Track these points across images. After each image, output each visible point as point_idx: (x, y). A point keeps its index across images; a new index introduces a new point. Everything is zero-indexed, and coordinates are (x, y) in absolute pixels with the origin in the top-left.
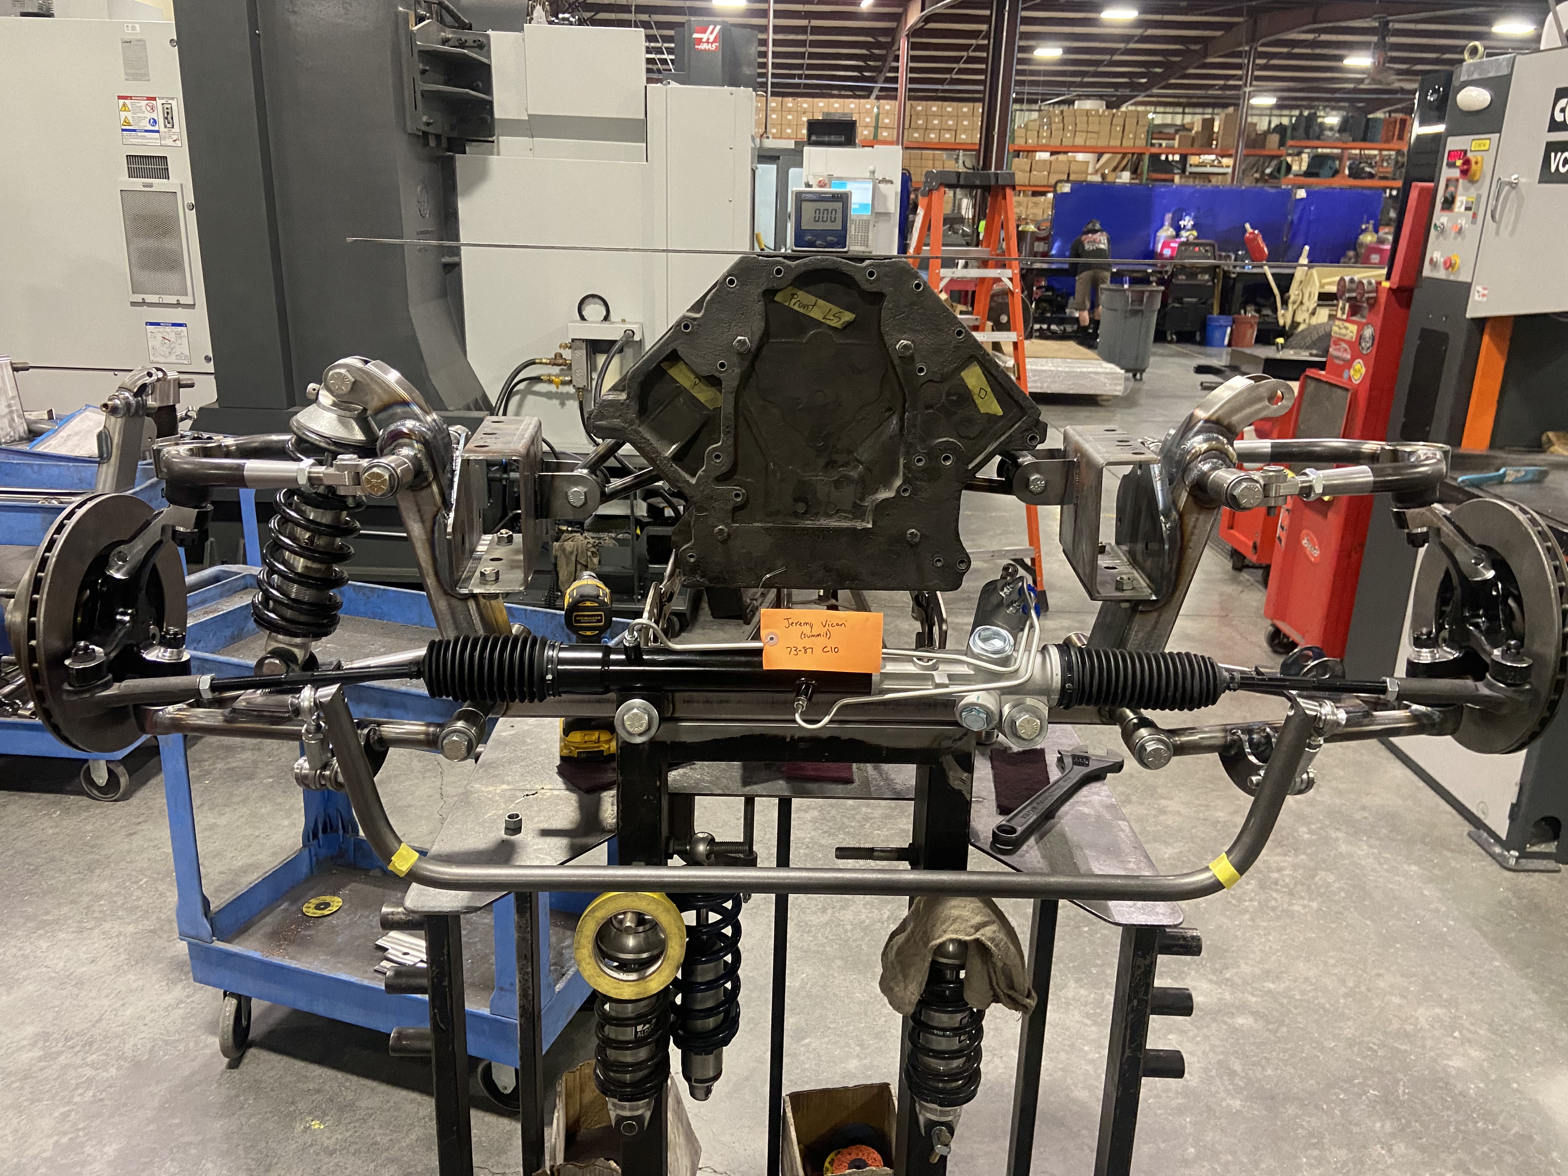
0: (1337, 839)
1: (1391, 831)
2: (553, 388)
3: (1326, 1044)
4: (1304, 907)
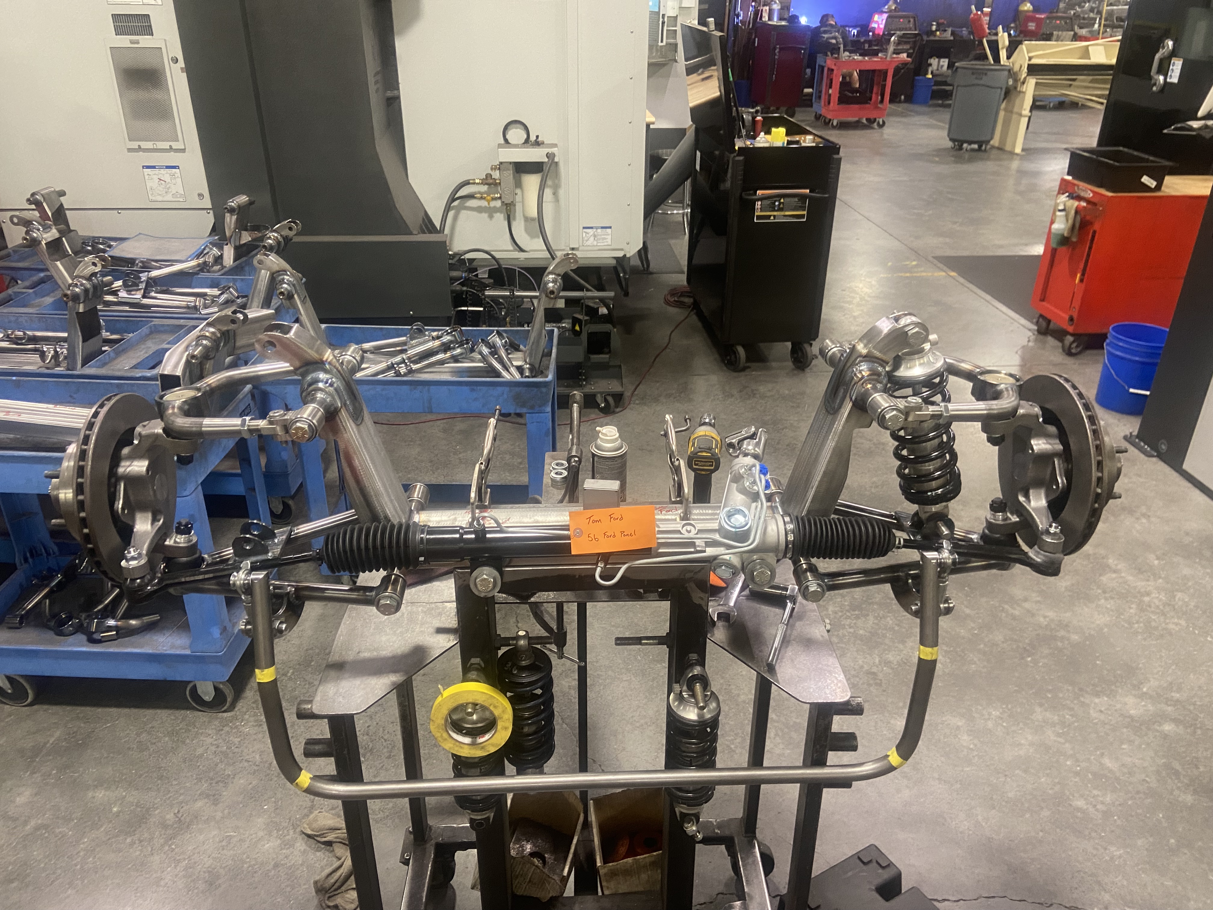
0: (1179, 563)
2: (484, 203)
4: (1176, 624)
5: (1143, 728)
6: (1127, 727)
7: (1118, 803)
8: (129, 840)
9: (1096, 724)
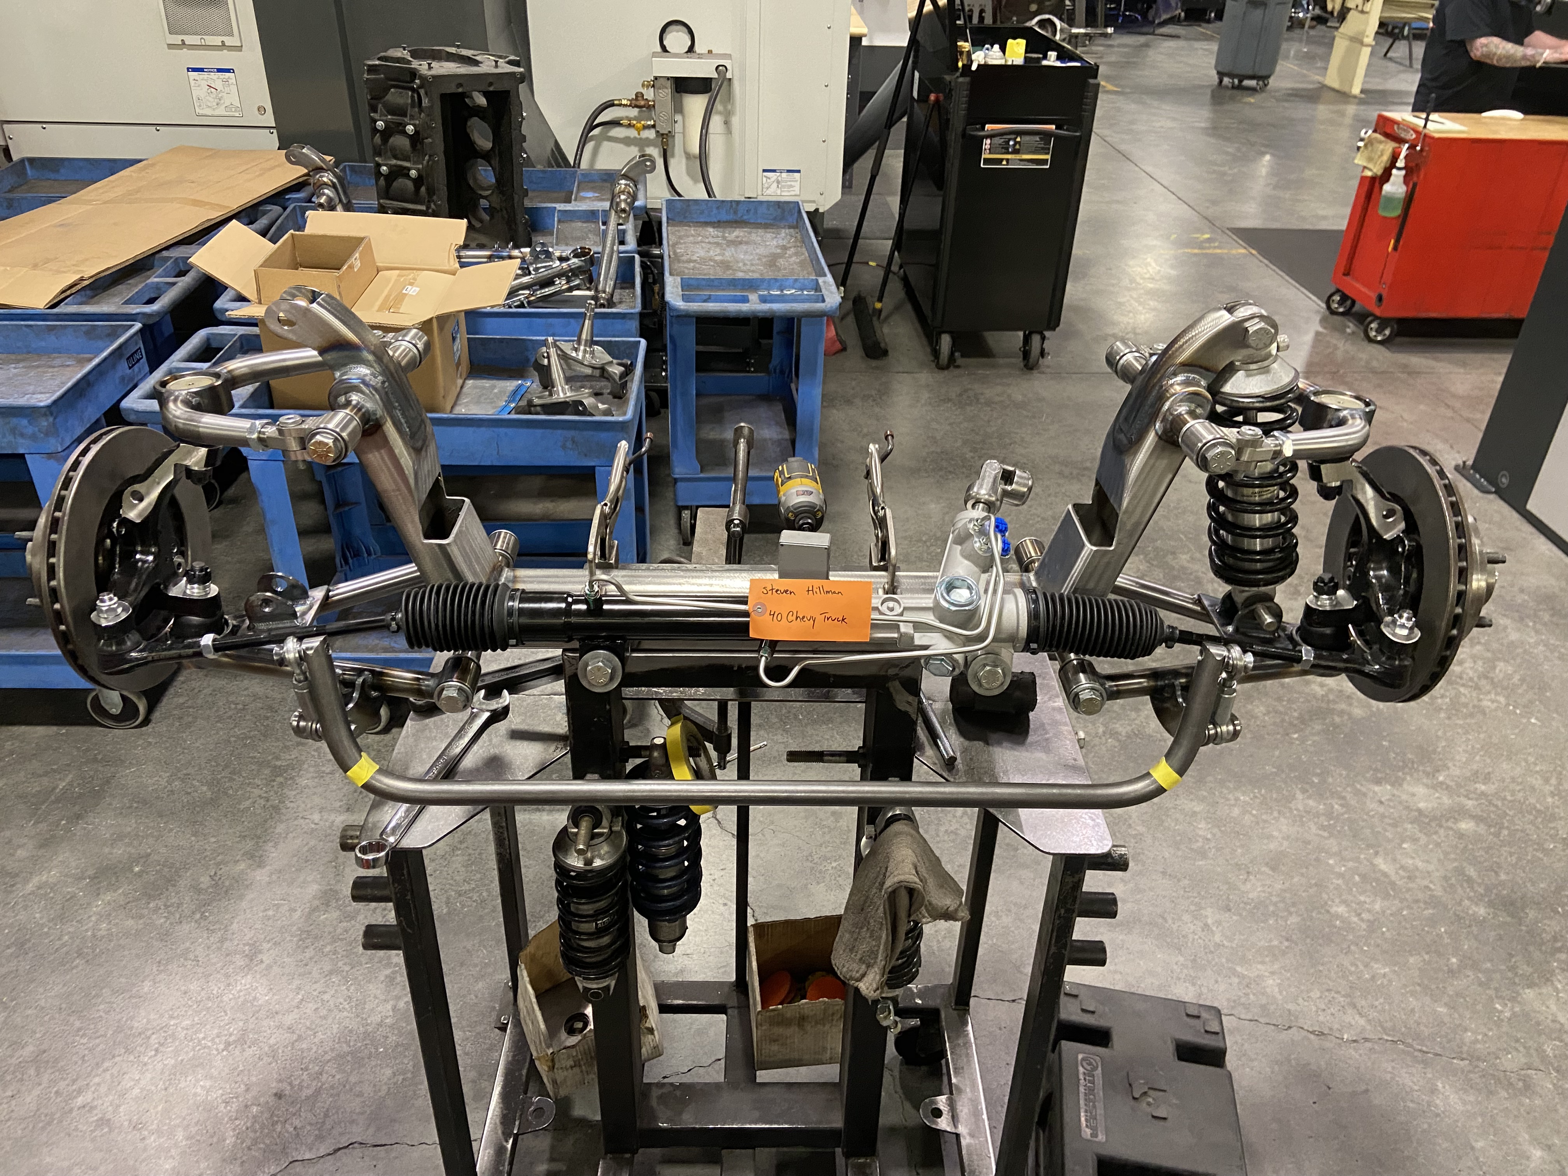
0: (1506, 628)
1: (1552, 615)
2: (633, 133)
3: (1546, 846)
5: (1433, 824)
6: (1411, 823)
7: (1389, 912)
8: (151, 905)
9: (1373, 816)
